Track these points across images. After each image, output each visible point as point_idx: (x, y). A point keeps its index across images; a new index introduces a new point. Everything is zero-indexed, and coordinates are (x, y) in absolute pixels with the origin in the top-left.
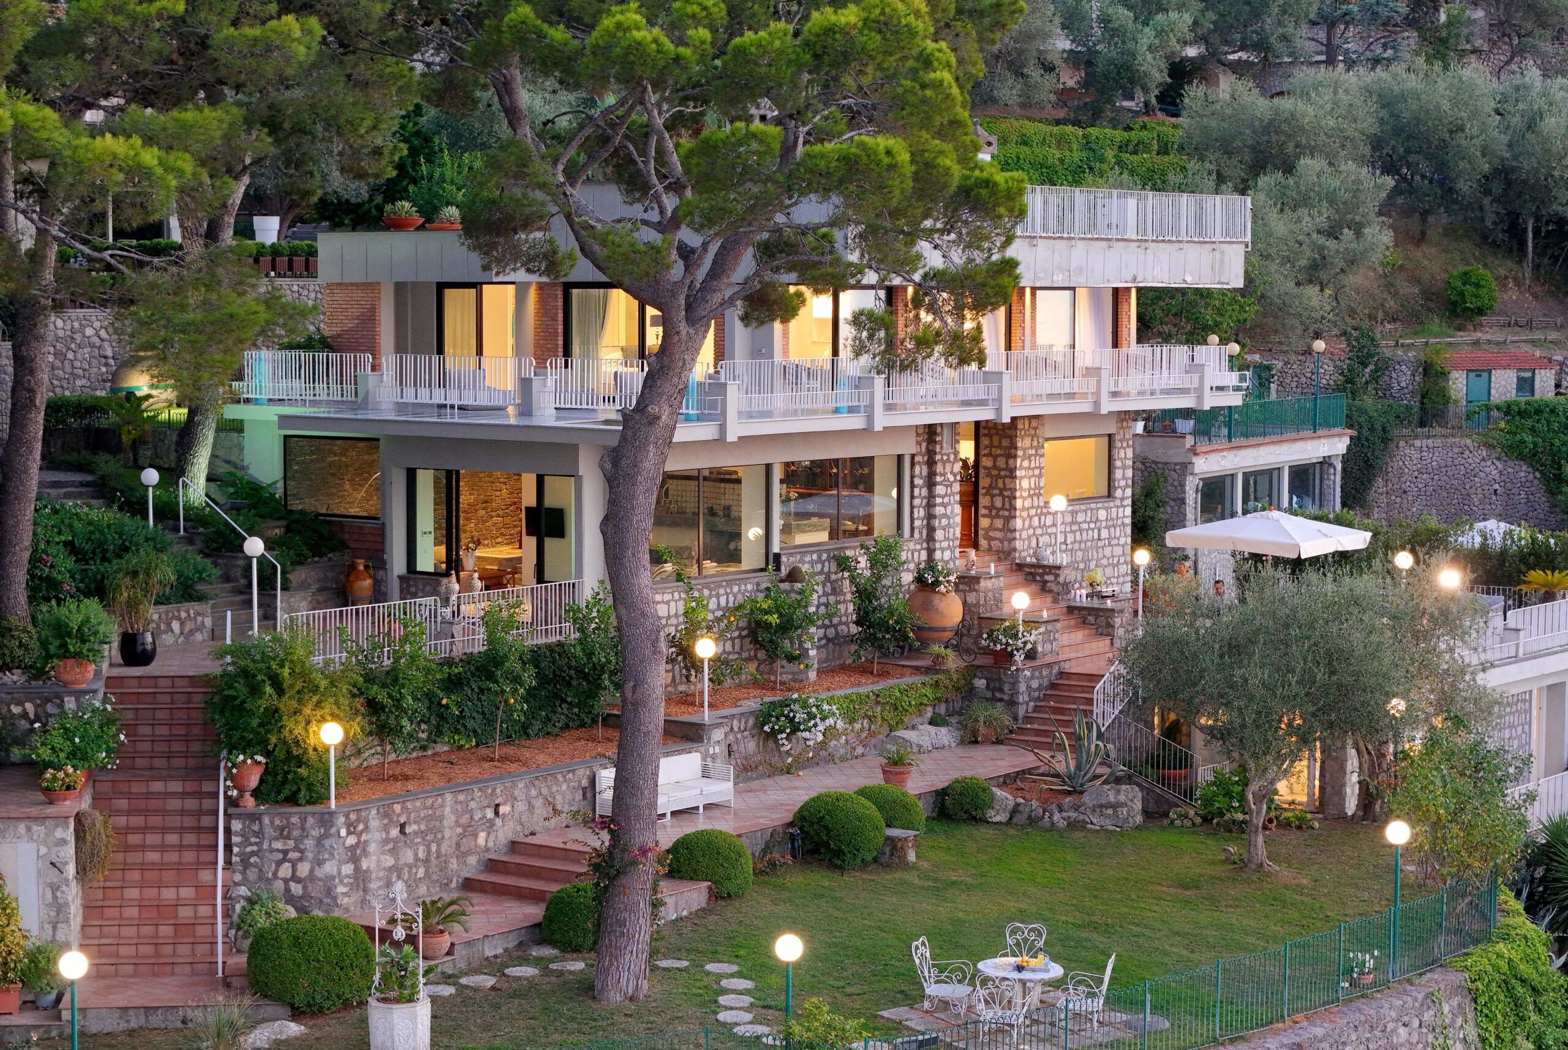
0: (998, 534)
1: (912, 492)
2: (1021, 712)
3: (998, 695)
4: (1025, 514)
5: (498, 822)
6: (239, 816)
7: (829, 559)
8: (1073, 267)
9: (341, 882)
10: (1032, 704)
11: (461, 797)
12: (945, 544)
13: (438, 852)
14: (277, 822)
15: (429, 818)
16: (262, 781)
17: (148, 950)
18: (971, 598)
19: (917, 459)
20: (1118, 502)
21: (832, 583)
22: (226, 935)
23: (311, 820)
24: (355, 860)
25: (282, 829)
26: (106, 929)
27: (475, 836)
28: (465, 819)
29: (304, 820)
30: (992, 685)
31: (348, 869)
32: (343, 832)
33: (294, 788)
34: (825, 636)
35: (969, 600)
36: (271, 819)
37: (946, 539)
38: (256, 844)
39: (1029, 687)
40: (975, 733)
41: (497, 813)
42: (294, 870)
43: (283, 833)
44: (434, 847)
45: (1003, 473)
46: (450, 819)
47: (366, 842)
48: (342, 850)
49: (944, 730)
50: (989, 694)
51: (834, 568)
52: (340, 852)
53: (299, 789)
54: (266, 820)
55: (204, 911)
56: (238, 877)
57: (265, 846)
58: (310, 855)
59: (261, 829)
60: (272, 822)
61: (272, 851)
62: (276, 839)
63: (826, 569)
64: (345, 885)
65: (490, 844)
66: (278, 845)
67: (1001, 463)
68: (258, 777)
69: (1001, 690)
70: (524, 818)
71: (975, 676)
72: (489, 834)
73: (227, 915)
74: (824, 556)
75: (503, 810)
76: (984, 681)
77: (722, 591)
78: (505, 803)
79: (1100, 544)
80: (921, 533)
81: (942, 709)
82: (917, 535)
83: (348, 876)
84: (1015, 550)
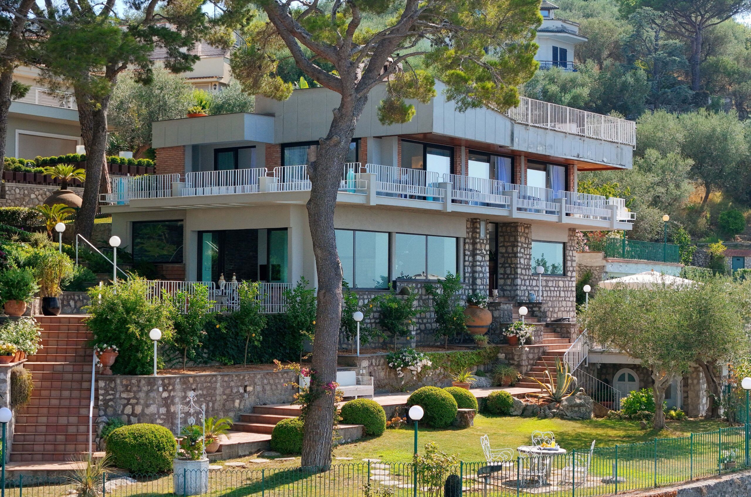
0: (508, 288)
1: (464, 258)
2: (524, 369)
3: (511, 362)
4: (522, 277)
5: (246, 395)
6: (103, 379)
7: (421, 287)
8: (547, 145)
9: (159, 417)
10: (529, 367)
11: (226, 379)
12: (481, 287)
13: (213, 407)
14: (124, 382)
15: (209, 388)
16: (116, 361)
17: (50, 447)
18: (496, 314)
19: (467, 241)
20: (569, 279)
21: (423, 300)
22: (94, 441)
23: (143, 382)
24: (167, 406)
25: (127, 386)
26: (27, 437)
27: (234, 402)
28: (228, 391)
29: (139, 381)
30: (508, 357)
31: (163, 410)
32: (161, 389)
33: (134, 365)
34: (420, 329)
35: (495, 315)
36: (120, 381)
37: (482, 284)
38: (112, 394)
39: (528, 357)
40: (500, 380)
41: (245, 391)
42: (133, 410)
43: (127, 389)
44: (211, 405)
45: (510, 255)
46: (220, 390)
47: (173, 396)
48: (160, 399)
49: (483, 379)
50: (507, 362)
51: (424, 292)
52: (158, 400)
53: (137, 366)
54: (118, 381)
55: (82, 428)
56: (102, 413)
57: (117, 396)
58: (142, 401)
59: (115, 386)
60: (121, 382)
61: (121, 398)
62: (123, 392)
63: (420, 293)
64: (162, 419)
65: (242, 407)
66: (124, 395)
67: (510, 250)
68: (114, 358)
69: (513, 359)
70: (260, 395)
71: (498, 352)
72: (241, 401)
73: (94, 431)
74: (419, 286)
75: (249, 389)
76: (504, 355)
77: (365, 297)
78: (250, 386)
79: (560, 299)
80: (469, 280)
81: (482, 368)
82: (467, 281)
83: (163, 414)
84: (517, 295)
